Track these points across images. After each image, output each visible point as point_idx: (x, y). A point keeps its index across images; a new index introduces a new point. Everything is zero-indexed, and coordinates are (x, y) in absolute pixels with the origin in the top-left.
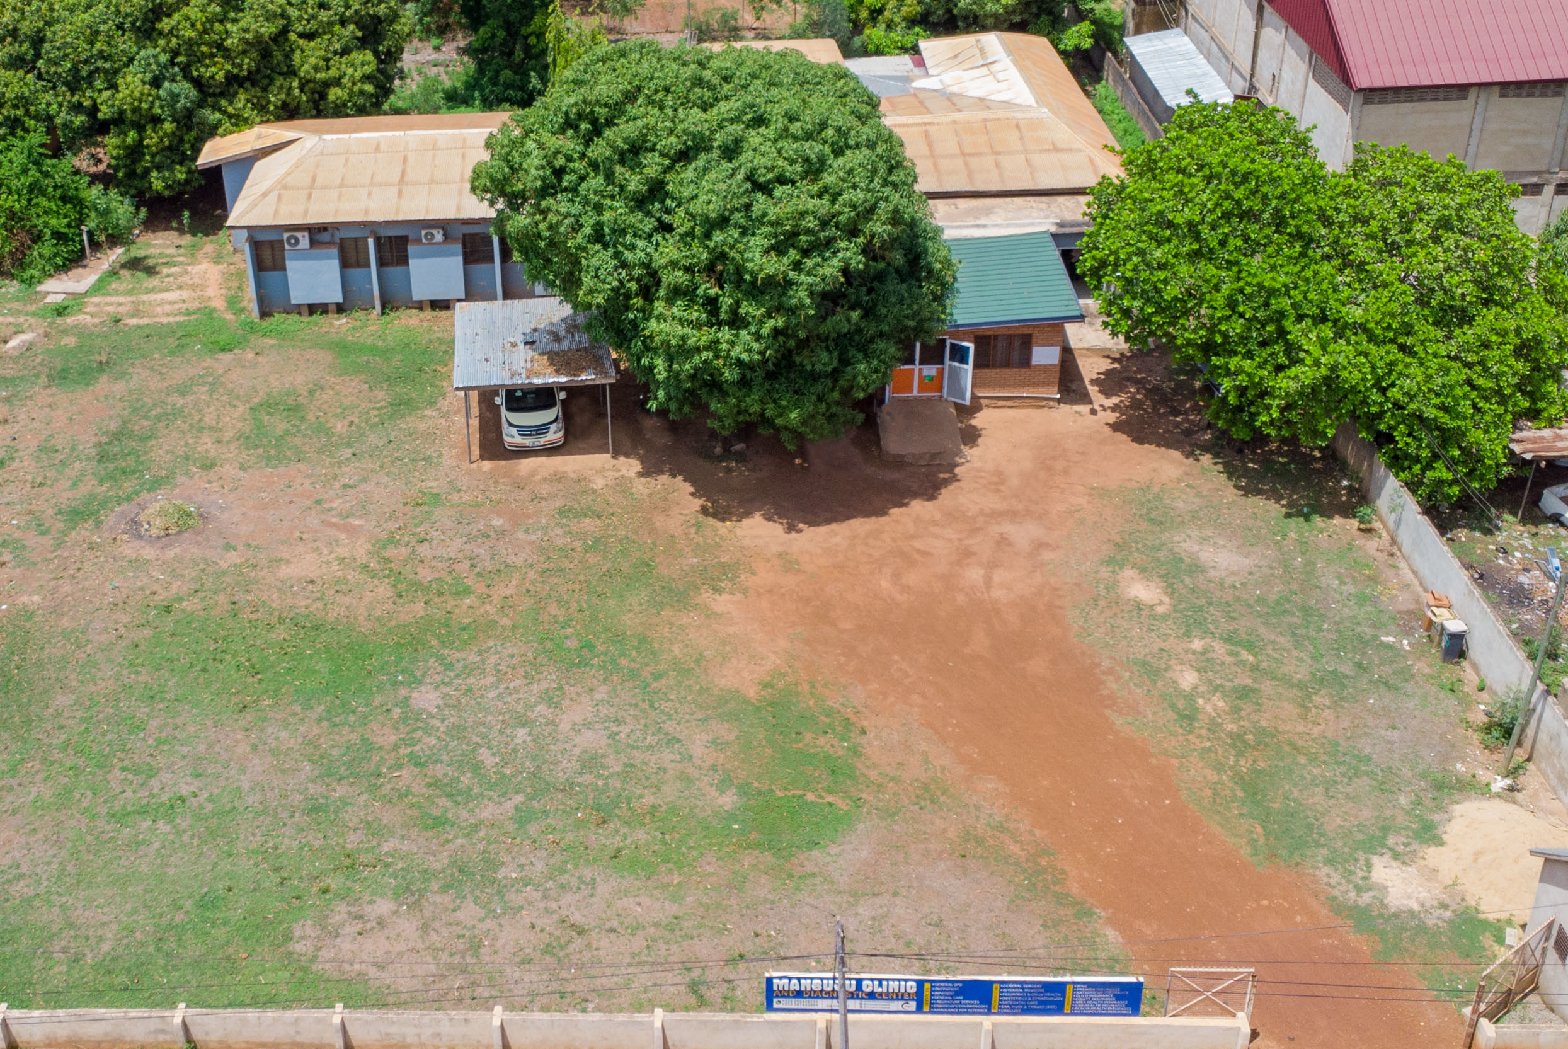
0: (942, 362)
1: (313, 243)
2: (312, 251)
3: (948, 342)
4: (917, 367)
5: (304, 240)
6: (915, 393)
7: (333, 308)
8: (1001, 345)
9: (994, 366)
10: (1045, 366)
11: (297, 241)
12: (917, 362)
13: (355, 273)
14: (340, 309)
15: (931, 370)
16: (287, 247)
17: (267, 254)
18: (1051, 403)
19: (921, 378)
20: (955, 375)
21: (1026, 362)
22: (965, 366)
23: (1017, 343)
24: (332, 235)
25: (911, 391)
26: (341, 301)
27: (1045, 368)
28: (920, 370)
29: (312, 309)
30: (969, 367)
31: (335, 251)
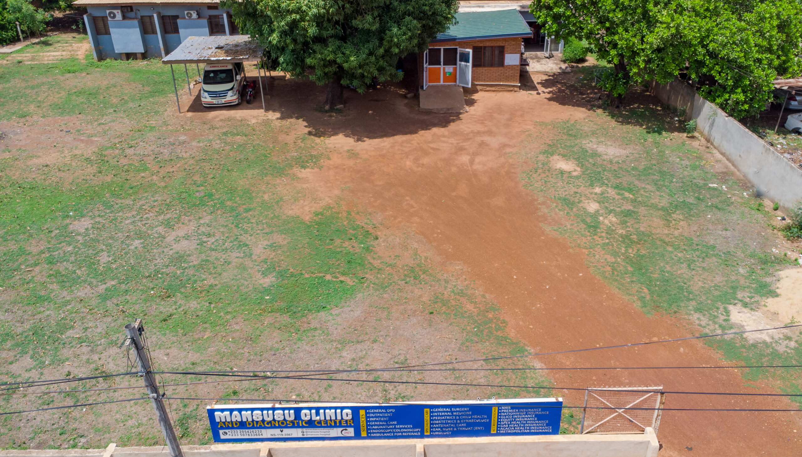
0: (456, 64)
1: (124, 17)
2: (124, 21)
3: (459, 50)
4: (442, 67)
5: (119, 15)
6: (442, 83)
7: (139, 56)
8: (488, 53)
9: (484, 66)
10: (512, 66)
11: (114, 16)
12: (442, 63)
13: (150, 37)
14: (144, 56)
15: (449, 69)
16: (109, 19)
17: (101, 25)
18: (516, 89)
19: (445, 73)
20: (463, 73)
21: (501, 63)
22: (468, 64)
23: (497, 52)
24: (136, 14)
25: (440, 82)
26: (143, 52)
27: (512, 67)
28: (444, 69)
29: (129, 56)
30: (470, 64)
31: (136, 22)
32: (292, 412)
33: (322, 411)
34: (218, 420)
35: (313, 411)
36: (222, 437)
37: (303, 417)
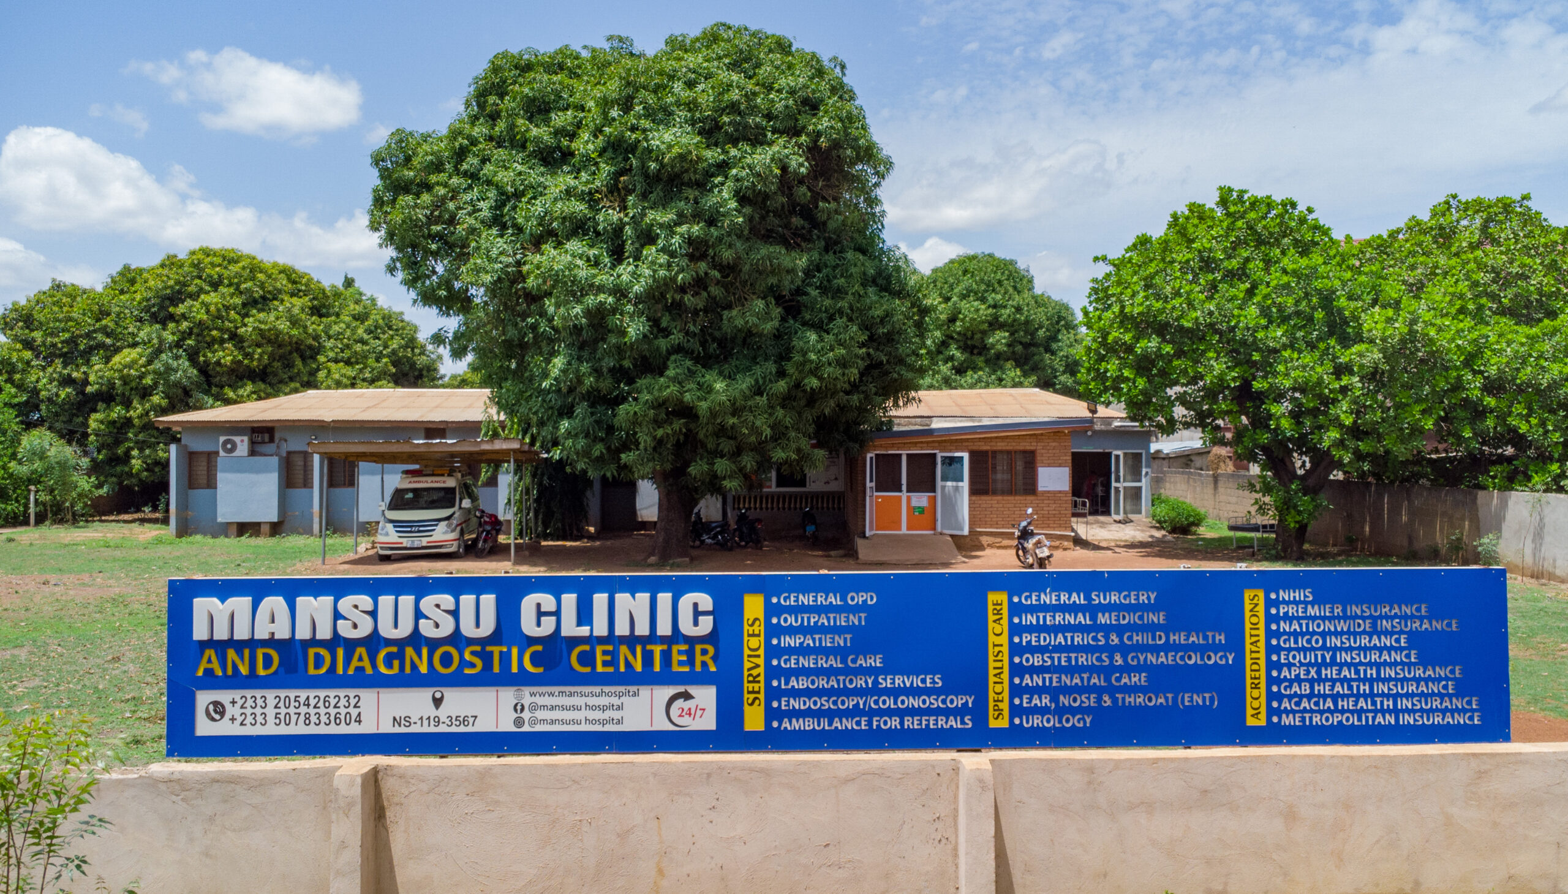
0: (934, 490)
1: (253, 453)
2: (251, 458)
3: (940, 455)
4: (904, 495)
5: (242, 444)
6: (904, 530)
7: (265, 529)
8: (1002, 465)
9: (995, 493)
10: (1055, 493)
11: (234, 447)
12: (904, 488)
13: (298, 493)
14: (276, 529)
15: (921, 500)
16: (222, 453)
17: (201, 468)
18: (1066, 543)
19: (911, 509)
20: (951, 505)
21: (1030, 487)
22: (960, 484)
23: (1020, 466)
24: (278, 447)
25: (900, 529)
26: (275, 520)
27: (1054, 495)
28: (909, 499)
29: (244, 529)
30: (965, 485)
31: (275, 460)
32: (489, 601)
33: (600, 599)
34: (200, 632)
35: (569, 600)
36: (204, 727)
37: (529, 626)
